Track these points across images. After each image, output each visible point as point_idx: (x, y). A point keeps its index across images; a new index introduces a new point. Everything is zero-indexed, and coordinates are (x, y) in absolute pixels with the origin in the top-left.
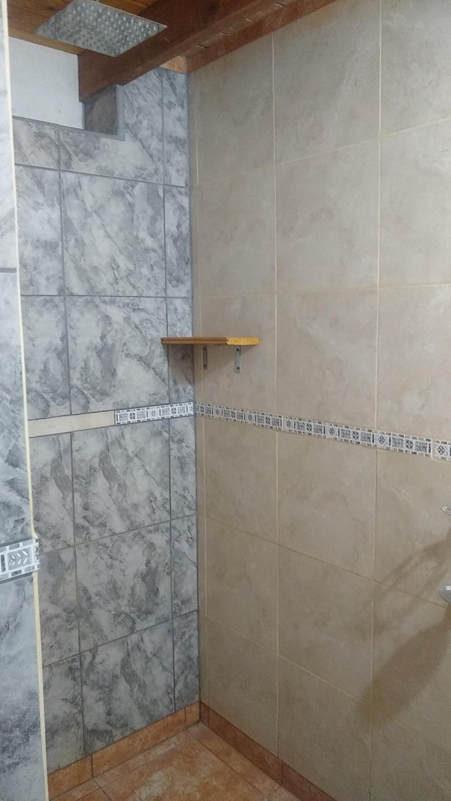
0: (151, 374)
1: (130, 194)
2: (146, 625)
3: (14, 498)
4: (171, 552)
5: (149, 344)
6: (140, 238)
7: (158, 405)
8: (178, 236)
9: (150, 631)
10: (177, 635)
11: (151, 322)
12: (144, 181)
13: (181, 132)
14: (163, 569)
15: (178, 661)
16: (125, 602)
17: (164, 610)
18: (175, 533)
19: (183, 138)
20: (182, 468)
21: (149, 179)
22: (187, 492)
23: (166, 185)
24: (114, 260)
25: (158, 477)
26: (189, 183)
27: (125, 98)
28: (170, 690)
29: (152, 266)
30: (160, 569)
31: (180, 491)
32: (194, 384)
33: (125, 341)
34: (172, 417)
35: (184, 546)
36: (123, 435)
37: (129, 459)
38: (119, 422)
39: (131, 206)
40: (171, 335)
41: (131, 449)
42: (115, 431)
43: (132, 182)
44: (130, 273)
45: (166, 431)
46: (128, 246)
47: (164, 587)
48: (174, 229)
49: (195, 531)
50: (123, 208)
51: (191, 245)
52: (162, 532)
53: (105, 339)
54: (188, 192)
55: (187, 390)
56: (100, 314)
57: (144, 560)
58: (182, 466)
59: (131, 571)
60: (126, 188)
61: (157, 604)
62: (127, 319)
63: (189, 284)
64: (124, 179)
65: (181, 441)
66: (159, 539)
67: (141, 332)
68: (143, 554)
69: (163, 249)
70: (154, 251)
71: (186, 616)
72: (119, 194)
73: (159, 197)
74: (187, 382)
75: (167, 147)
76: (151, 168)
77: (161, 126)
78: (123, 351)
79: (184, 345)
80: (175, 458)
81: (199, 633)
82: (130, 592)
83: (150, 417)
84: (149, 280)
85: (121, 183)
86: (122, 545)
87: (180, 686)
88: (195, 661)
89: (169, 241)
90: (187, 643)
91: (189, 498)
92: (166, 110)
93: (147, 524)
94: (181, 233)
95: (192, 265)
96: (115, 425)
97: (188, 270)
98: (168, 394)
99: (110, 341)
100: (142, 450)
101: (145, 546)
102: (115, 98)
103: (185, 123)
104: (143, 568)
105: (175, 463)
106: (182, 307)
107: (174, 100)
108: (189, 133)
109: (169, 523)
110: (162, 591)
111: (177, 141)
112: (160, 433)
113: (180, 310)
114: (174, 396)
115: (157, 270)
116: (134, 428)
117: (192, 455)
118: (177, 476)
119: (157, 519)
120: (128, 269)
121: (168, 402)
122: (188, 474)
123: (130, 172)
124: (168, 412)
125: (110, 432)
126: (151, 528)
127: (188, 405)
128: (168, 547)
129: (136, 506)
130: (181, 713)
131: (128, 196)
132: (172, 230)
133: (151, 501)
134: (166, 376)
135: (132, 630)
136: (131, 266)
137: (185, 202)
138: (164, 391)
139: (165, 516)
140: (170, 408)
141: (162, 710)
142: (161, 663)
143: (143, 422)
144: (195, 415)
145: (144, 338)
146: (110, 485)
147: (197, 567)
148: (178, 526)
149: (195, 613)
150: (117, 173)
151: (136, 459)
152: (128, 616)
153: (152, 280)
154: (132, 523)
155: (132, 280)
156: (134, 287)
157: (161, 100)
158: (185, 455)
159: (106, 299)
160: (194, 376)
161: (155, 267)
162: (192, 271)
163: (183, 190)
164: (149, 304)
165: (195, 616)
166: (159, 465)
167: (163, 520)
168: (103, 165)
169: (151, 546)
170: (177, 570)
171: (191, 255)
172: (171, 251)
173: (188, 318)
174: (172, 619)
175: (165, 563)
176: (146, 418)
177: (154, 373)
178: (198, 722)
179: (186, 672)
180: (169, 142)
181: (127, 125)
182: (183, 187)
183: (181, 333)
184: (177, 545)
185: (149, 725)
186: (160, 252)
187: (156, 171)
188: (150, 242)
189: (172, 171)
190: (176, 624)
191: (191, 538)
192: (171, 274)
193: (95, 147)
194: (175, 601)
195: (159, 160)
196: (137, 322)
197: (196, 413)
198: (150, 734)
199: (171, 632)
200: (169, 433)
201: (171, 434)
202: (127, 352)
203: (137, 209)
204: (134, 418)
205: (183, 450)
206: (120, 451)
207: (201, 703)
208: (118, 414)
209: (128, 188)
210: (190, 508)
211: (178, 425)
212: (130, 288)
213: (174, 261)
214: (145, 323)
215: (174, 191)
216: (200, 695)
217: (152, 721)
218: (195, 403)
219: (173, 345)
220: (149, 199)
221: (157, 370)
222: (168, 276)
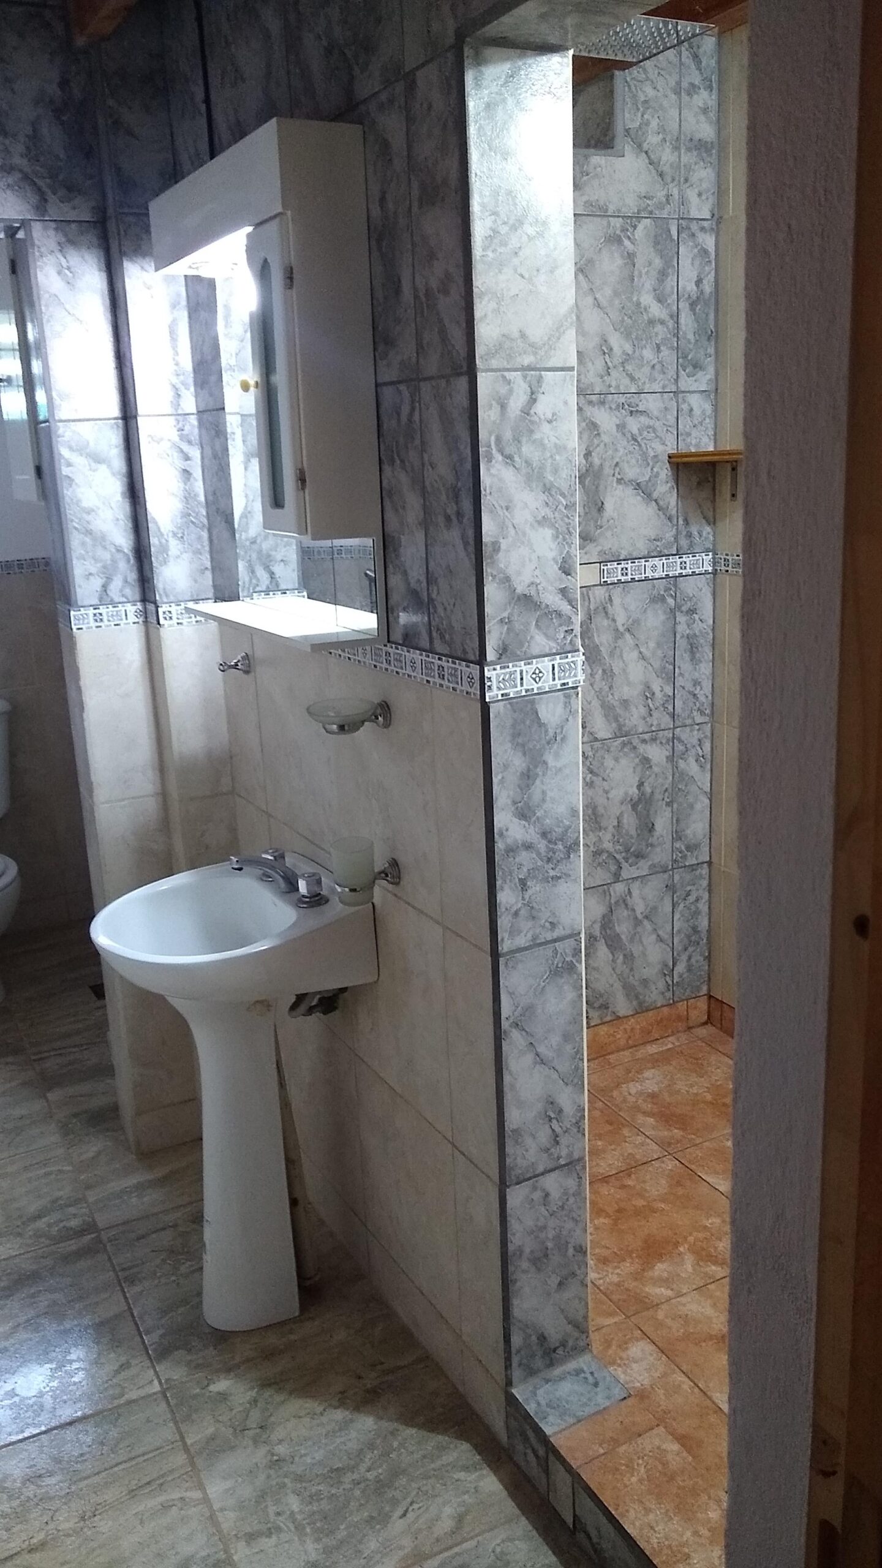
0: (652, 508)
1: (629, 238)
2: (634, 872)
3: (565, 608)
4: (673, 775)
5: (651, 464)
6: (642, 306)
7: (660, 555)
8: (698, 298)
9: (642, 882)
10: (678, 894)
11: (655, 430)
12: (651, 215)
13: (706, 131)
14: (661, 797)
15: (679, 931)
16: (609, 836)
17: (661, 855)
18: (680, 747)
19: (709, 140)
20: (692, 653)
21: (657, 212)
22: (698, 688)
23: (682, 218)
24: (605, 341)
25: (657, 664)
26: (716, 213)
27: (626, 88)
28: (668, 970)
29: (658, 346)
30: (658, 796)
31: (689, 686)
32: (714, 523)
33: (617, 460)
34: (681, 575)
35: (691, 767)
36: (610, 600)
37: (618, 635)
38: (605, 579)
39: (631, 257)
40: (683, 449)
41: (621, 620)
42: (600, 593)
43: (633, 220)
44: (627, 358)
45: (672, 595)
46: (626, 318)
47: (662, 823)
48: (691, 287)
49: (709, 749)
50: (619, 262)
51: (717, 311)
52: (661, 743)
53: (590, 459)
54: (714, 226)
55: (704, 534)
56: (584, 421)
57: (635, 782)
58: (693, 649)
59: (617, 794)
60: (624, 230)
61: (652, 845)
62: (621, 427)
63: (711, 370)
64: (623, 217)
65: (692, 611)
66: (657, 753)
67: (640, 445)
68: (634, 772)
69: (675, 319)
70: (662, 322)
71: (693, 868)
72: (614, 240)
73: (672, 240)
74: (704, 521)
75: (686, 158)
76: (661, 195)
77: (678, 127)
78: (614, 475)
79: (702, 463)
80: (682, 637)
81: (710, 897)
82: (616, 824)
83: (649, 574)
84: (653, 367)
85: (617, 223)
86: (606, 756)
87: (681, 968)
88: (704, 935)
89: (684, 305)
90: (693, 908)
91: (702, 699)
92: (685, 98)
93: (640, 730)
94: (702, 292)
95: (716, 342)
96: (600, 585)
97: (711, 350)
98: (676, 538)
99: (596, 461)
100: (637, 622)
101: (637, 760)
102: (612, 92)
103: (713, 115)
104: (634, 791)
105: (682, 643)
106: (700, 405)
107: (697, 81)
108: (719, 132)
109: (671, 731)
110: (659, 827)
111: (700, 146)
112: (663, 599)
113: (697, 412)
114: (684, 543)
115: (665, 352)
116: (626, 589)
117: (708, 634)
118: (684, 664)
119: (655, 723)
120: (625, 353)
121: (675, 553)
122: (701, 662)
123: (631, 205)
124: (675, 566)
125: (594, 594)
126: (646, 736)
127: (704, 557)
128: (669, 766)
129: (625, 703)
130: (682, 1007)
131: (626, 242)
132: (689, 289)
133: (647, 698)
134: (674, 512)
135: (617, 877)
136: (628, 348)
137: (709, 241)
138: (669, 535)
139: (667, 721)
140: (679, 561)
141: (655, 995)
142: (655, 930)
143: (639, 581)
144: (715, 572)
145: (644, 455)
146: (592, 670)
147: (711, 801)
148: (683, 737)
149: (705, 865)
150: (611, 209)
151: (627, 636)
152: (611, 855)
153: (658, 367)
154: (620, 727)
155: (629, 368)
156: (632, 379)
157: (679, 83)
158: (697, 634)
159: (594, 398)
160: (714, 510)
161: (662, 348)
162: (717, 352)
163: (706, 224)
164: (651, 403)
165: (705, 871)
166: (659, 645)
167: (663, 728)
168: (594, 198)
169: (646, 761)
170: (680, 800)
171: (716, 325)
172: (687, 321)
173: (709, 423)
174: (673, 869)
175: (664, 788)
176: (643, 575)
177: (656, 508)
178: (705, 1023)
179: (691, 949)
180: (689, 150)
181: (627, 131)
182: (707, 220)
183: (696, 445)
184: (682, 764)
185: (637, 1013)
186: (671, 324)
187: (668, 197)
188: (656, 310)
189: (692, 195)
190: (677, 878)
191: (703, 756)
192: (685, 357)
193: (582, 173)
194: (677, 845)
195: (673, 180)
196: (635, 431)
197: (716, 570)
198: (638, 1027)
199: (671, 888)
200: (675, 598)
201: (678, 600)
202: (619, 477)
203: (640, 261)
204: (627, 574)
205: (695, 625)
206: (605, 622)
207: (710, 997)
208: (605, 568)
209: (627, 230)
210: (702, 713)
211: (689, 587)
212: (626, 381)
213: (691, 336)
214: (646, 433)
215: (694, 227)
216: (709, 985)
217: (642, 1009)
218: (715, 554)
219: (685, 464)
220: (656, 243)
221: (661, 503)
222: (680, 360)
